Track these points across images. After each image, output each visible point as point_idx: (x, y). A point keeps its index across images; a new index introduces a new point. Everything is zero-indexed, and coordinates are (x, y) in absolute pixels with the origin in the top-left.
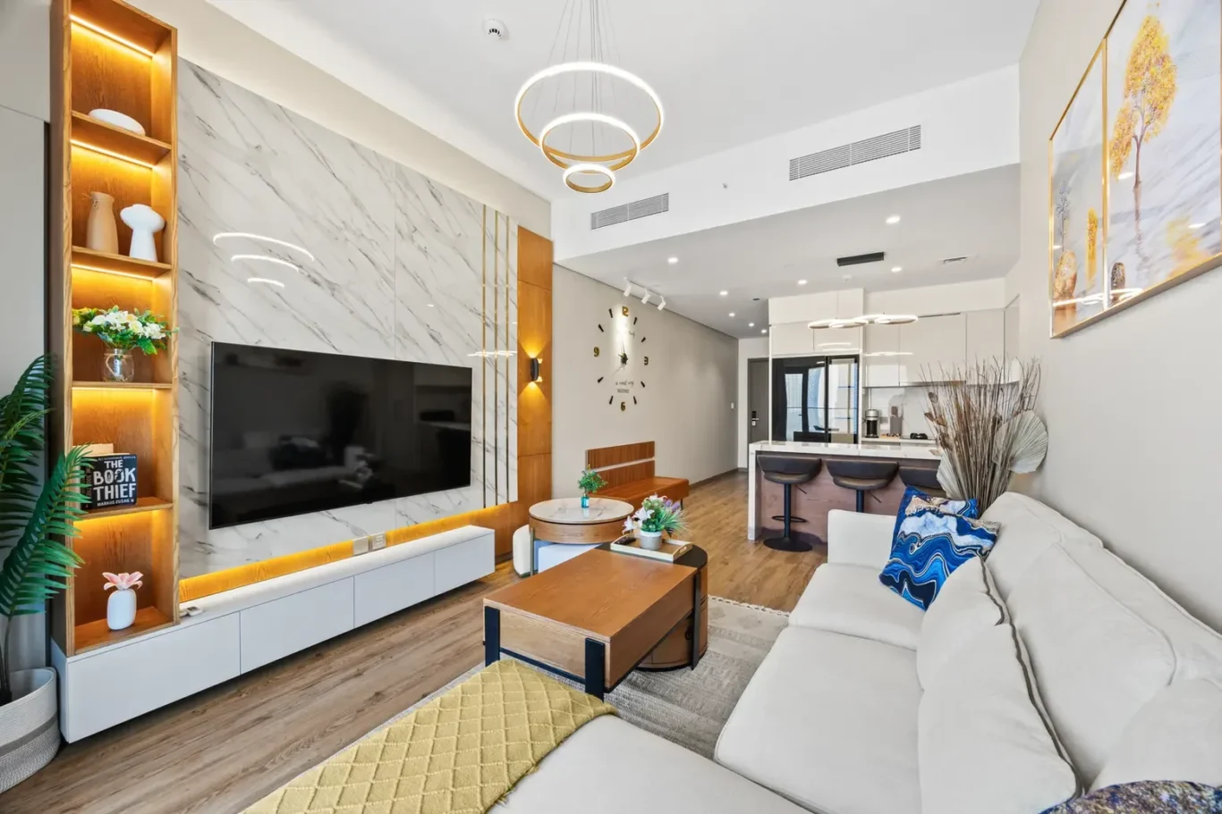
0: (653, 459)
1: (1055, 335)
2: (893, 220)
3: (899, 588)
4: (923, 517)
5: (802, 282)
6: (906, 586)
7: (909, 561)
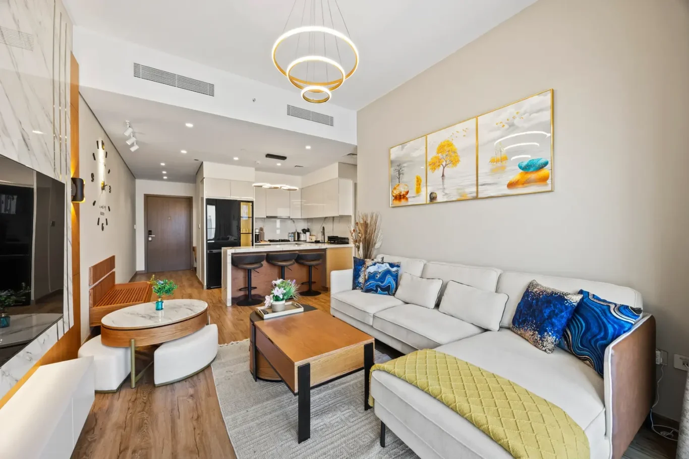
0: (114, 270)
1: (393, 206)
2: (308, 147)
3: (376, 291)
4: (376, 265)
5: (236, 159)
6: (379, 289)
7: (377, 281)
